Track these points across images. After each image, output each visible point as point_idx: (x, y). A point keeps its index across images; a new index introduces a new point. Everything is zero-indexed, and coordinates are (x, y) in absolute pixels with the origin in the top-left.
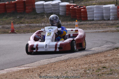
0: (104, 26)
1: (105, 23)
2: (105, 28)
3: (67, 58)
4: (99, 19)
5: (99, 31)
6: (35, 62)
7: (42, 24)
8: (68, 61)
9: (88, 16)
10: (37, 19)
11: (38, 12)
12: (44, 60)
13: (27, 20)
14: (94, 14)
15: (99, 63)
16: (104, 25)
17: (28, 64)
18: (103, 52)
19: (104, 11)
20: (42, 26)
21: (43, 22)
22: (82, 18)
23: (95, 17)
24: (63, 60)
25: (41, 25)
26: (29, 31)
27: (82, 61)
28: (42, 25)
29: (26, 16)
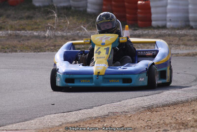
0: (190, 43)
1: (193, 36)
2: (193, 46)
3: (106, 112)
4: (179, 24)
5: (177, 52)
6: (30, 119)
7: (45, 31)
8: (107, 120)
9: (153, 16)
10: (33, 20)
11: (37, 4)
12: (52, 116)
13: (11, 22)
14: (166, 13)
15: (181, 127)
16: (189, 40)
17: (15, 123)
18: (187, 101)
19: (190, 6)
20: (45, 37)
21: (49, 26)
22: (139, 22)
23: (168, 19)
24: (96, 118)
25: (42, 34)
26: (14, 47)
27: (141, 121)
28: (46, 35)
29: (9, 12)
